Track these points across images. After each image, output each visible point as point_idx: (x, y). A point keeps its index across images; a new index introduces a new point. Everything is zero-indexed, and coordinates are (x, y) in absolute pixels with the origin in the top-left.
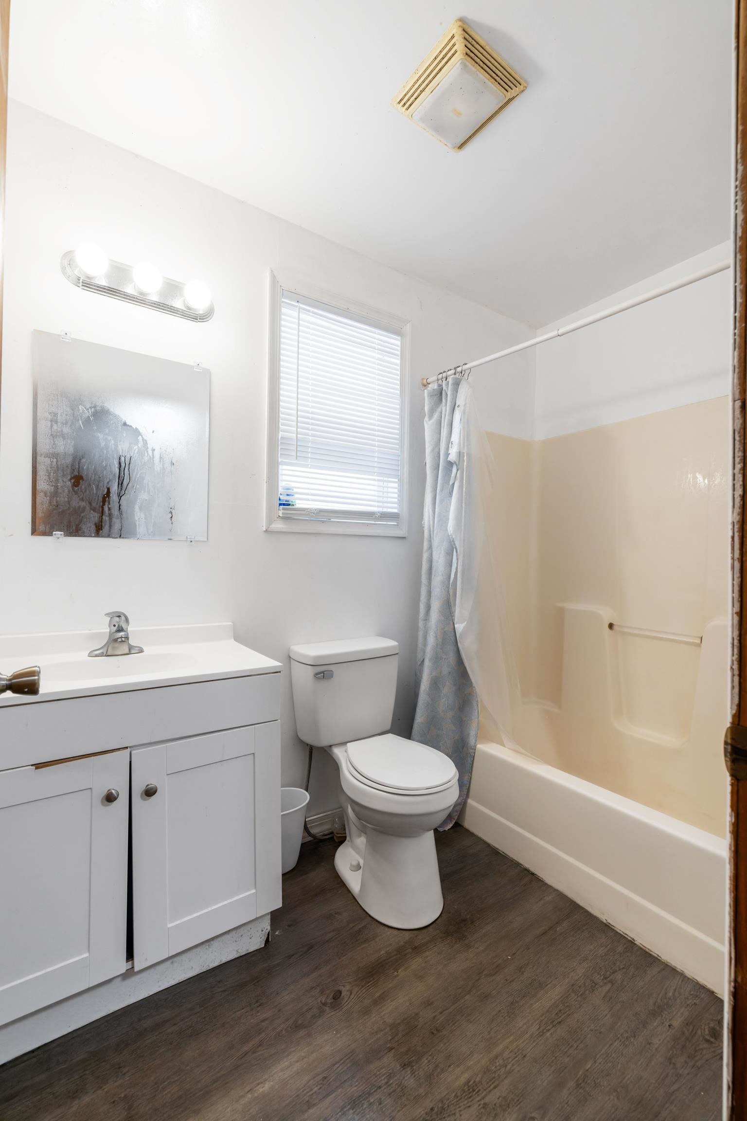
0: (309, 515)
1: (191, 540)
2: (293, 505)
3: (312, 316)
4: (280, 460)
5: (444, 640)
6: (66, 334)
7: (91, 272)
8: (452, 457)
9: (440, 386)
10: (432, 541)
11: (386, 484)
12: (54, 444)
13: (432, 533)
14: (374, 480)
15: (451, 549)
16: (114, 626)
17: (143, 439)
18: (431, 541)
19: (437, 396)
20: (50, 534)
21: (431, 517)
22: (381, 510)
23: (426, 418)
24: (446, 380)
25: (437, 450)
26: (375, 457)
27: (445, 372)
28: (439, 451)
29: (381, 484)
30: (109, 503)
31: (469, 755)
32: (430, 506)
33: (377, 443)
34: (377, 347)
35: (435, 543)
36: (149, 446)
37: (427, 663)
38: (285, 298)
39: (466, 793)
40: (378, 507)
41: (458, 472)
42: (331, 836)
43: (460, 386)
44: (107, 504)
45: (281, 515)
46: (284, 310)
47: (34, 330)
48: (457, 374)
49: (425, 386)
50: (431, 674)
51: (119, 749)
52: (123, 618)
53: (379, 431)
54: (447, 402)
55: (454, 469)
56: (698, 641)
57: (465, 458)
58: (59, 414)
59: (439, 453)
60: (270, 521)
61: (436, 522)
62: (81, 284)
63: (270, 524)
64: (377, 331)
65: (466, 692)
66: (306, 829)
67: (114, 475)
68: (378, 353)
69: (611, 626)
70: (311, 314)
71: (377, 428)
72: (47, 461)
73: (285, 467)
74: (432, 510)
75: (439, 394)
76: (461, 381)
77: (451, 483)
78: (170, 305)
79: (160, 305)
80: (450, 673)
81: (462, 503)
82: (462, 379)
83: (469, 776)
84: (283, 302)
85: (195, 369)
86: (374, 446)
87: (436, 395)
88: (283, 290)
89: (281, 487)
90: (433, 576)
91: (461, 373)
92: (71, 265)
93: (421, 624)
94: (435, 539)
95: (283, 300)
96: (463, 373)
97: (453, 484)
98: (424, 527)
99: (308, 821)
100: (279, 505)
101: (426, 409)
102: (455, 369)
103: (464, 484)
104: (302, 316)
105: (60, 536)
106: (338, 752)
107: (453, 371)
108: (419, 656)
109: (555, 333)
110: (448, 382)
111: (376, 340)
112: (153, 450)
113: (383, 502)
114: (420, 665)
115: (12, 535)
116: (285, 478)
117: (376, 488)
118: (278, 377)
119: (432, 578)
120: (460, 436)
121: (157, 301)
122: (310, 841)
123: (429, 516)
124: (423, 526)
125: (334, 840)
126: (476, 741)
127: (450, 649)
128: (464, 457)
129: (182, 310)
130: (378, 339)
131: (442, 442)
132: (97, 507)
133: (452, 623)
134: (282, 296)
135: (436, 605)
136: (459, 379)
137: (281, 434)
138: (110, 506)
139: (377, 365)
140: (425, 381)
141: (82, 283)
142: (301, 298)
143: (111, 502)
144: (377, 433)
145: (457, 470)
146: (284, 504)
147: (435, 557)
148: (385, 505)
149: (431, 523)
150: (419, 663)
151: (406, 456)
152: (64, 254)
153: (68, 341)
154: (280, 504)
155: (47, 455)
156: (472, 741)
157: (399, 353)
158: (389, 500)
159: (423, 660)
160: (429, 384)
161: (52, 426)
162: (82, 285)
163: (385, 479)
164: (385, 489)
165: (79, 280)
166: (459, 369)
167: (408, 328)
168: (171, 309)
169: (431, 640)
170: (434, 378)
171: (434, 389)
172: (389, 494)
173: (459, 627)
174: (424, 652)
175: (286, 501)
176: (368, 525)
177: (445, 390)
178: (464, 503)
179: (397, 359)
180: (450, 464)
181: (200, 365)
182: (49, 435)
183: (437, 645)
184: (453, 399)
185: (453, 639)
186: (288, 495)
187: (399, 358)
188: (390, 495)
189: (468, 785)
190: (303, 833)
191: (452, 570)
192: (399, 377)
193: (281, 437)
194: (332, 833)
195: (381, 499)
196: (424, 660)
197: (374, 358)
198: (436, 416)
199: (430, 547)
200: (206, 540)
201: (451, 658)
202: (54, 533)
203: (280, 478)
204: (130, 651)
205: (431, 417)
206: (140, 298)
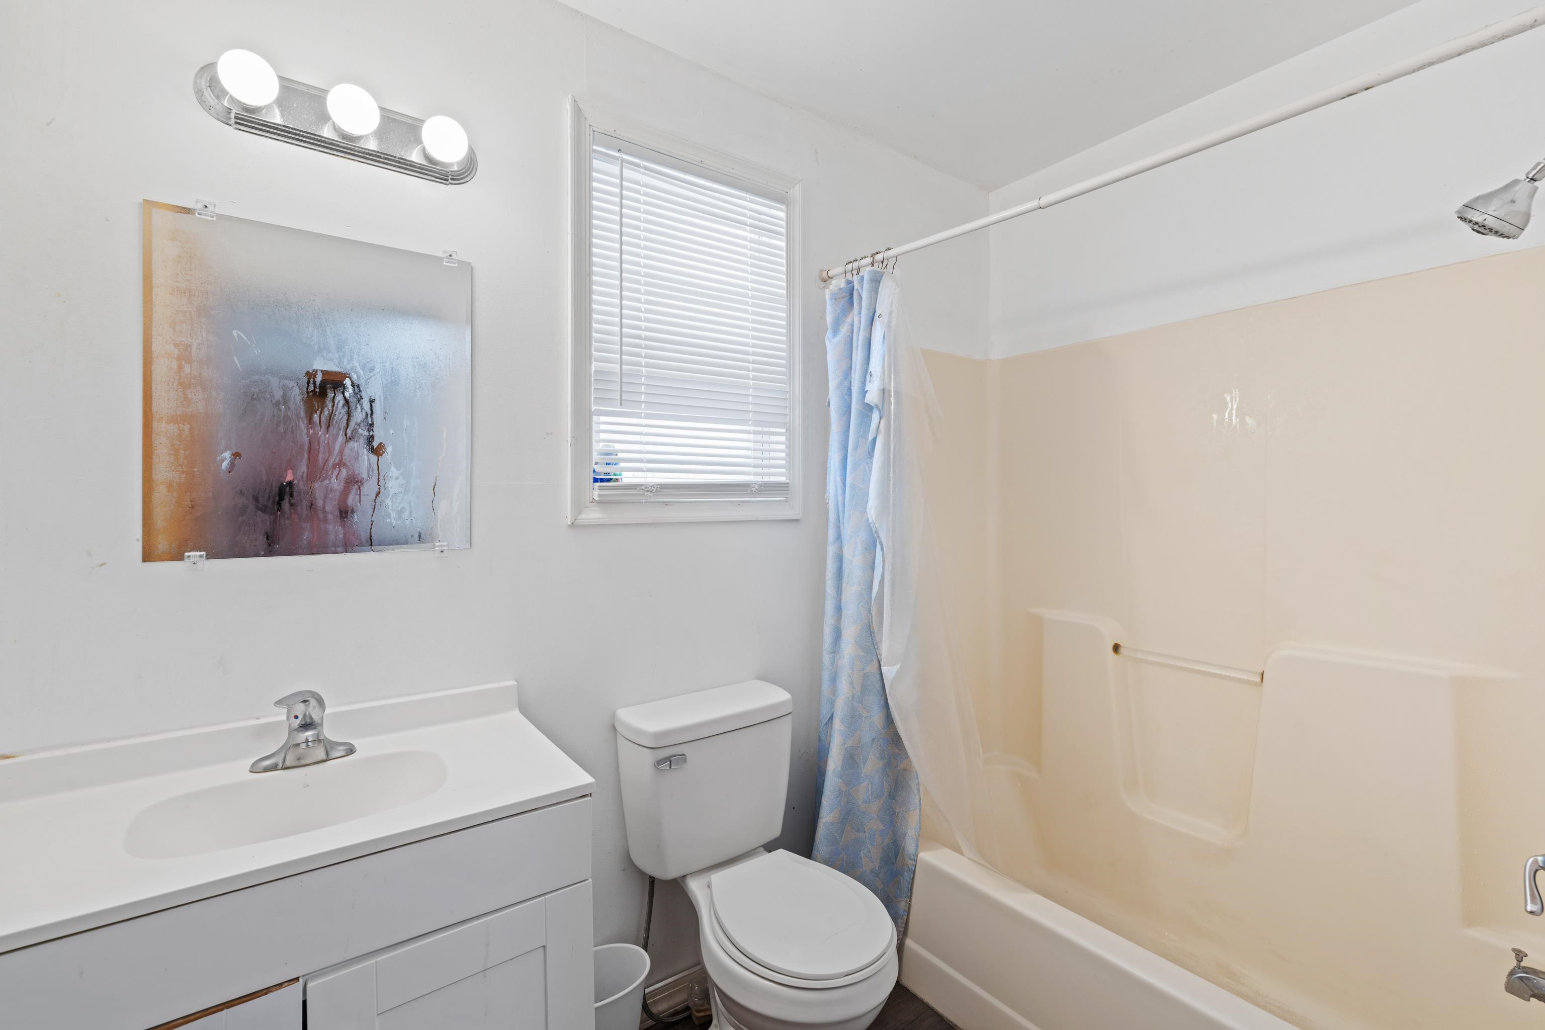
0: (644, 495)
1: (442, 549)
2: (617, 480)
3: (643, 174)
4: (593, 408)
5: (864, 688)
6: (206, 207)
7: (252, 101)
8: (872, 397)
9: (850, 282)
10: (842, 527)
11: (766, 438)
12: (186, 398)
13: (841, 514)
14: (748, 432)
15: (872, 543)
16: (296, 717)
17: (353, 385)
18: (839, 527)
19: (845, 299)
20: (179, 557)
21: (840, 491)
22: (759, 479)
23: (829, 334)
24: (858, 274)
25: (846, 384)
26: (750, 395)
27: (856, 260)
28: (851, 386)
29: (759, 438)
30: (291, 495)
31: (907, 868)
32: (838, 473)
33: (751, 374)
34: (749, 221)
35: (848, 530)
36: (363, 394)
37: (837, 725)
38: (597, 145)
39: (902, 930)
40: (756, 474)
41: (883, 421)
42: (687, 1014)
43: (881, 284)
44: (287, 498)
45: (596, 498)
46: (596, 164)
47: (144, 200)
48: (876, 265)
49: (825, 281)
50: (844, 744)
51: (280, 985)
52: (313, 702)
53: (754, 354)
54: (861, 309)
55: (875, 416)
56: (1258, 679)
57: (892, 399)
58: (194, 348)
59: (850, 389)
60: (578, 508)
61: (847, 500)
62: (233, 120)
63: (580, 513)
64: (749, 196)
65: (899, 768)
66: (645, 1008)
67: (302, 447)
68: (751, 232)
69: (1116, 648)
70: (642, 170)
71: (751, 350)
72: (172, 428)
73: (603, 419)
74: (841, 479)
75: (849, 295)
76: (882, 276)
77: (870, 438)
78: (397, 155)
79: (380, 157)
80: (874, 739)
81: (889, 470)
82: (884, 273)
83: (906, 902)
84: (594, 151)
85: (444, 263)
86: (747, 378)
87: (843, 298)
88: (594, 131)
89: (596, 451)
90: (844, 584)
91: (882, 262)
92: (213, 88)
93: (827, 659)
94: (846, 525)
95: (594, 147)
96: (885, 262)
97: (874, 440)
98: (828, 503)
99: (648, 993)
100: (594, 482)
101: (829, 318)
102: (873, 256)
103: (892, 439)
104: (627, 173)
105: (198, 559)
106: (695, 886)
107: (869, 260)
108: (825, 712)
109: (1034, 204)
110: (863, 277)
111: (746, 211)
112: (372, 402)
113: (763, 467)
114: (826, 724)
115: (104, 564)
116: (603, 436)
117: (751, 445)
118: (588, 272)
119: (844, 587)
120: (883, 366)
121: (376, 150)
122: (652, 1026)
123: (836, 488)
124: (827, 501)
125: (692, 1020)
126: (917, 846)
127: (874, 700)
128: (890, 396)
129: (421, 164)
130: (751, 210)
131: (855, 372)
132: (270, 504)
133: (875, 661)
134: (593, 142)
135: (850, 632)
136: (878, 272)
137: (594, 366)
138: (293, 501)
139: (750, 250)
140: (825, 274)
141: (236, 118)
142: (622, 145)
143: (295, 494)
144: (751, 358)
145: (881, 418)
146: (602, 480)
147: (847, 554)
148: (766, 470)
149: (840, 499)
150: (824, 721)
151: (797, 391)
152: (202, 68)
153: (209, 218)
154: (596, 480)
155: (173, 420)
156: (910, 845)
157: (783, 230)
158: (773, 462)
159: (831, 718)
160: (832, 278)
161: (180, 368)
162: (236, 123)
163: (766, 429)
164: (766, 446)
165: (229, 113)
166: (879, 257)
167: (796, 192)
168: (399, 162)
169: (844, 686)
170: (840, 270)
171: (840, 289)
172: (771, 453)
173: (888, 671)
174: (832, 703)
175: (605, 474)
176: (739, 503)
177: (857, 290)
178: (892, 470)
179: (781, 240)
180: (869, 408)
181: (454, 256)
182: (175, 384)
183: (853, 697)
184: (871, 304)
185: (878, 686)
186: (608, 464)
187: (784, 238)
188: (773, 454)
189: (905, 917)
190: (642, 1014)
191: (875, 576)
192: (784, 269)
193: (595, 371)
194: (687, 1008)
195: (759, 462)
196: (832, 716)
197: (745, 239)
198: (844, 330)
199: (839, 537)
200: (469, 547)
201: (877, 718)
202: (187, 554)
203: (595, 437)
204: (327, 754)
205: (836, 331)
206: (344, 145)
